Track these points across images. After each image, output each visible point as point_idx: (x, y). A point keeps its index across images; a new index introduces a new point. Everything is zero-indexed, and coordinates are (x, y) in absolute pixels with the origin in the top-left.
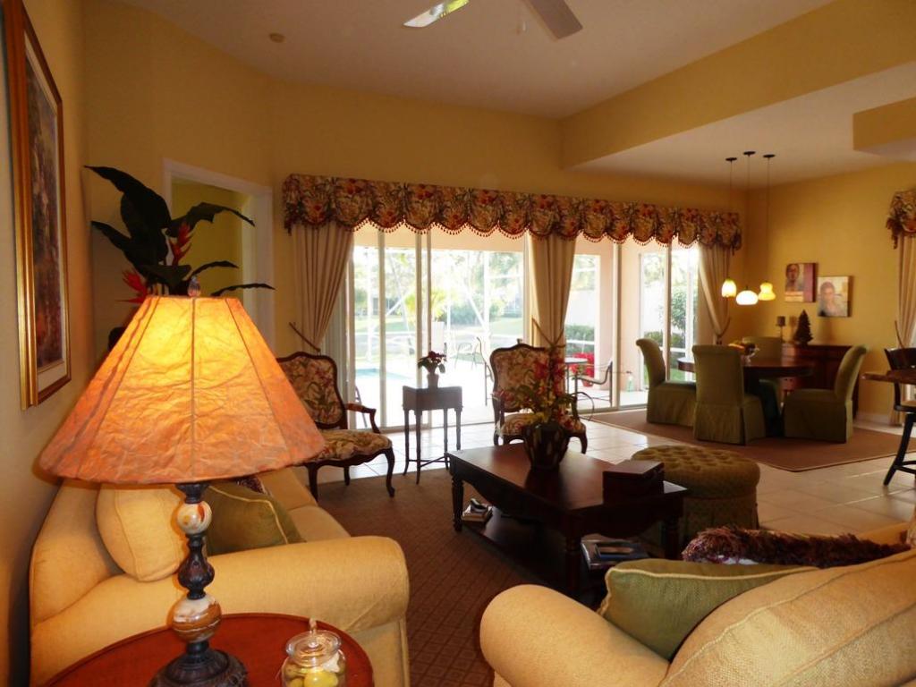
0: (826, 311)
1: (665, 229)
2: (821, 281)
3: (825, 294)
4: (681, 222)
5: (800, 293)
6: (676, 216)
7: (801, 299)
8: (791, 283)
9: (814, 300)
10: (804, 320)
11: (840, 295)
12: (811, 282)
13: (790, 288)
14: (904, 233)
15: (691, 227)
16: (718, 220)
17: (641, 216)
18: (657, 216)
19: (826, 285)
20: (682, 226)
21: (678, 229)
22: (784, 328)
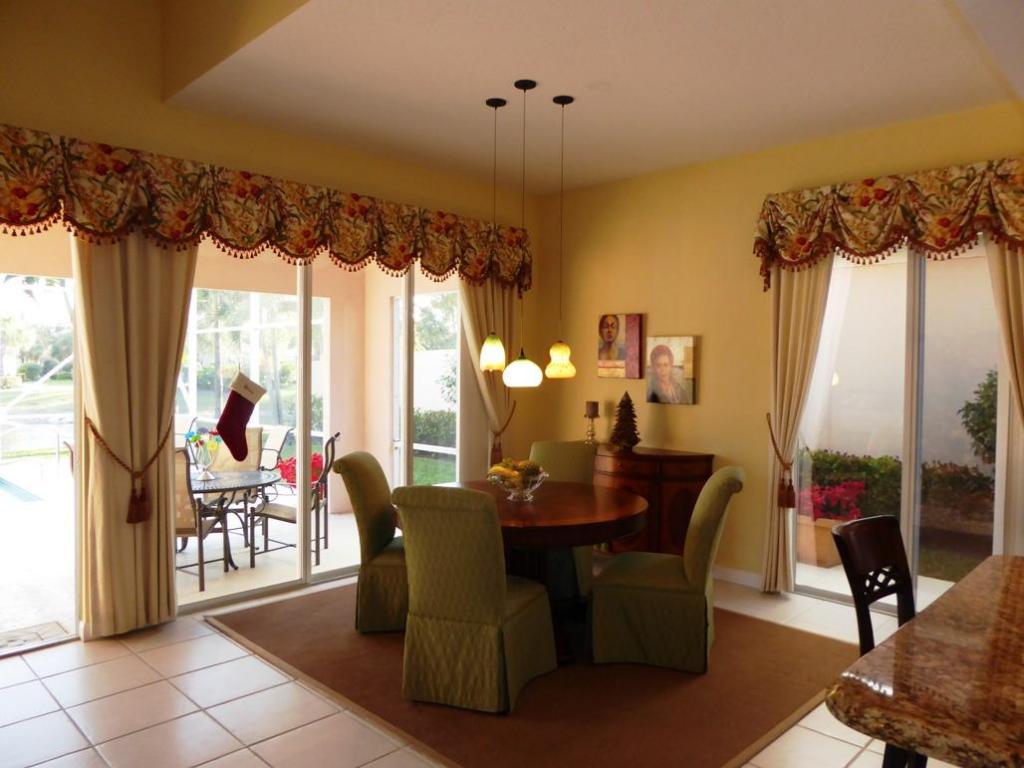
0: (660, 395)
1: (394, 243)
2: (651, 344)
3: (659, 365)
4: (425, 234)
5: (621, 363)
6: (417, 222)
7: (621, 372)
8: (607, 347)
9: (641, 376)
10: (626, 408)
11: (681, 367)
12: (637, 344)
13: (604, 356)
14: (781, 263)
15: (444, 245)
16: (492, 238)
17: (345, 215)
18: (379, 219)
19: (661, 351)
20: (427, 241)
21: (420, 245)
22: (596, 420)
